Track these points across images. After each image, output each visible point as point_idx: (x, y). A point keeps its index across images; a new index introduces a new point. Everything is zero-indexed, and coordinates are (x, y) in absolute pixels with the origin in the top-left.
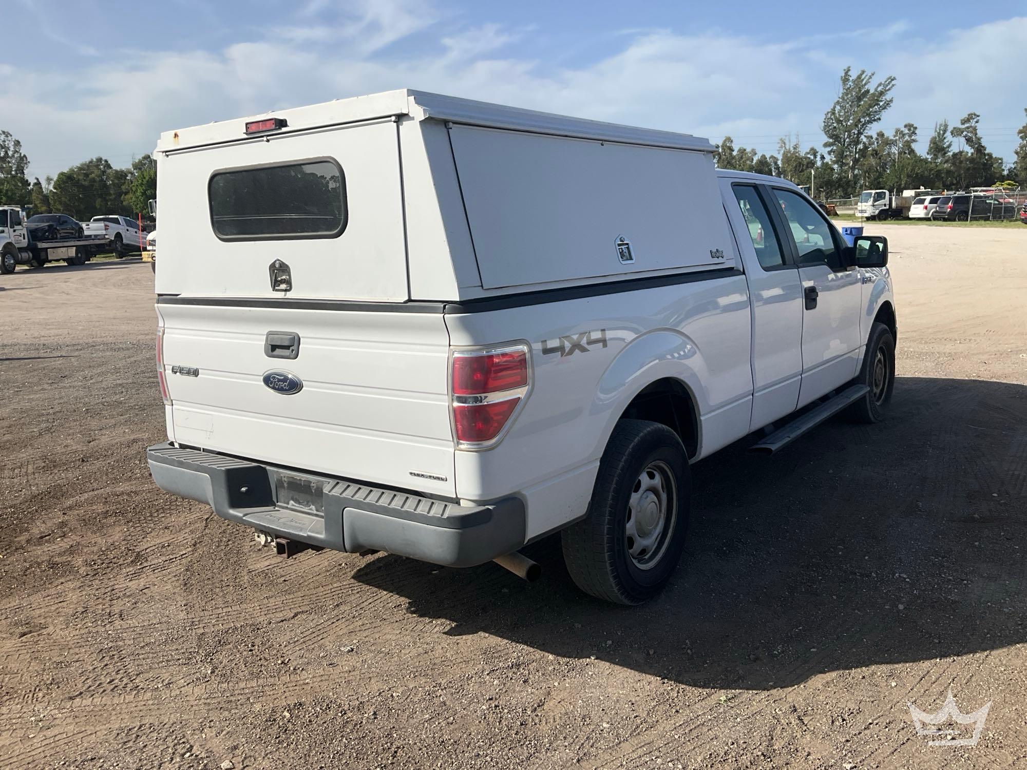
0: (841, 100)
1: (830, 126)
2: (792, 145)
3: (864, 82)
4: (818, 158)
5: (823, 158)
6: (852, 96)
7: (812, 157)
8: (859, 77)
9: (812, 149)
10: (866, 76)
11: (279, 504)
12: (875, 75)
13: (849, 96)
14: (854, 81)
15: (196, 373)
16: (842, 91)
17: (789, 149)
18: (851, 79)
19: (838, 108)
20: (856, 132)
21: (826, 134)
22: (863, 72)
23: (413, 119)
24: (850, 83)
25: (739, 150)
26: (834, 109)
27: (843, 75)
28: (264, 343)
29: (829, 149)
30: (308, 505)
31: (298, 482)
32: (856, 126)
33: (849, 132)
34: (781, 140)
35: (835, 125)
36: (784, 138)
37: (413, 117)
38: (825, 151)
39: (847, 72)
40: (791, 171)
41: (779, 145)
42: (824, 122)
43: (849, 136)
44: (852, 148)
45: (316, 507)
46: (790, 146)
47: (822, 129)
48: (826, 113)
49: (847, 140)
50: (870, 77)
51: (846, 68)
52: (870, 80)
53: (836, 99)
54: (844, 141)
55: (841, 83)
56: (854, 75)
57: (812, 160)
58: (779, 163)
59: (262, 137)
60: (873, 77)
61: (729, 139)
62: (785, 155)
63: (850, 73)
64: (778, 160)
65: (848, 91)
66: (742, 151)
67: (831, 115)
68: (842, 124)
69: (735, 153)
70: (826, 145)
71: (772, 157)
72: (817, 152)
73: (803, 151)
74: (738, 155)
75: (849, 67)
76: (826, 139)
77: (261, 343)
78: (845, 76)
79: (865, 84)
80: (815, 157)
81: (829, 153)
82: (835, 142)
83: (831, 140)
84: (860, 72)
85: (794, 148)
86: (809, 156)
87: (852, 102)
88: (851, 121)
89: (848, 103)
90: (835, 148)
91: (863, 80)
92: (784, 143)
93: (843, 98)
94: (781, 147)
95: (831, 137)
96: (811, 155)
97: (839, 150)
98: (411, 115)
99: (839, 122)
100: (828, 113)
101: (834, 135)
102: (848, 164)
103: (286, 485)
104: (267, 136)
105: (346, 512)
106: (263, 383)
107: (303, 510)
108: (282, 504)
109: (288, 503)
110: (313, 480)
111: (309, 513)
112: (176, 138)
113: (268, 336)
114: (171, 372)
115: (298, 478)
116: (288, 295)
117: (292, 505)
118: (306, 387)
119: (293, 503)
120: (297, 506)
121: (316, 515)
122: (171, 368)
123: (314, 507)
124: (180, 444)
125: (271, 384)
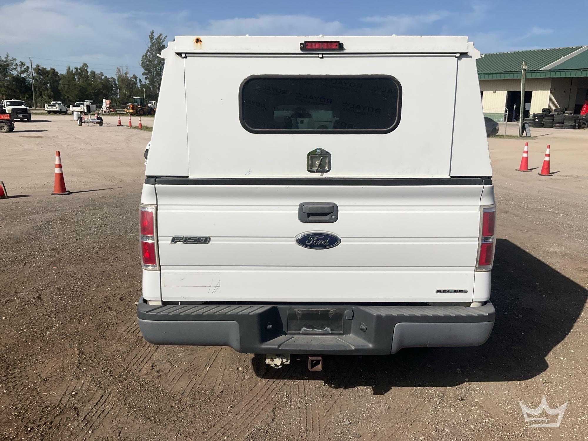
0: (150, 49)
1: (145, 63)
2: (124, 72)
3: (161, 41)
4: (138, 81)
5: (140, 81)
6: (156, 47)
7: (134, 80)
8: (159, 37)
9: (134, 75)
10: (162, 37)
11: (289, 332)
12: (167, 37)
13: (154, 47)
14: (156, 39)
15: (206, 240)
16: (150, 44)
17: (123, 75)
18: (155, 38)
19: (149, 53)
20: (159, 68)
21: (143, 68)
22: (161, 35)
23: (471, 57)
24: (154, 40)
25: (91, 72)
26: (146, 54)
27: (150, 35)
28: (297, 212)
29: (146, 76)
30: (322, 327)
31: (315, 313)
32: (159, 64)
33: (156, 68)
34: (118, 68)
35: (148, 63)
36: (119, 67)
37: (472, 56)
38: (143, 78)
39: (152, 33)
40: (125, 87)
41: (116, 71)
42: (142, 61)
43: (156, 70)
44: (158, 77)
45: (330, 328)
46: (123, 73)
47: (141, 64)
48: (142, 55)
49: (155, 72)
50: (165, 38)
51: (151, 31)
52: (165, 40)
53: (147, 48)
54: (154, 73)
55: (149, 39)
56: (156, 36)
57: (135, 82)
58: (117, 82)
59: (318, 54)
60: (166, 38)
61: (85, 65)
62: (119, 77)
63: (154, 34)
64: (115, 80)
65: (153, 45)
66: (93, 73)
67: (145, 57)
68: (151, 63)
69: (89, 74)
70: (143, 74)
71: (112, 78)
72: (137, 78)
73: (130, 76)
74: (90, 75)
75: (153, 31)
76: (143, 71)
77: (296, 211)
78: (151, 36)
79: (163, 42)
80: (136, 80)
81: (146, 78)
82: (148, 72)
83: (146, 72)
84: (159, 35)
85: (126, 74)
86: (133, 79)
87: (156, 51)
88: (156, 62)
89: (154, 51)
90: (149, 76)
91: (161, 39)
92: (120, 71)
93: (150, 48)
94: (118, 73)
95: (146, 70)
96: (134, 79)
97: (151, 78)
98: (469, 54)
99: (150, 61)
100: (143, 55)
101: (148, 69)
102: (157, 86)
103: (299, 317)
104: (323, 54)
105: (398, 326)
106: (295, 243)
107: (317, 332)
108: (293, 332)
109: (300, 330)
110: (331, 309)
111: (323, 334)
112: (199, 43)
113: (302, 207)
114: (170, 242)
115: (315, 310)
116: (326, 175)
117: (305, 330)
118: (343, 242)
119: (306, 329)
120: (311, 331)
121: (332, 334)
122: (171, 238)
123: (329, 328)
124: (181, 302)
125: (308, 242)
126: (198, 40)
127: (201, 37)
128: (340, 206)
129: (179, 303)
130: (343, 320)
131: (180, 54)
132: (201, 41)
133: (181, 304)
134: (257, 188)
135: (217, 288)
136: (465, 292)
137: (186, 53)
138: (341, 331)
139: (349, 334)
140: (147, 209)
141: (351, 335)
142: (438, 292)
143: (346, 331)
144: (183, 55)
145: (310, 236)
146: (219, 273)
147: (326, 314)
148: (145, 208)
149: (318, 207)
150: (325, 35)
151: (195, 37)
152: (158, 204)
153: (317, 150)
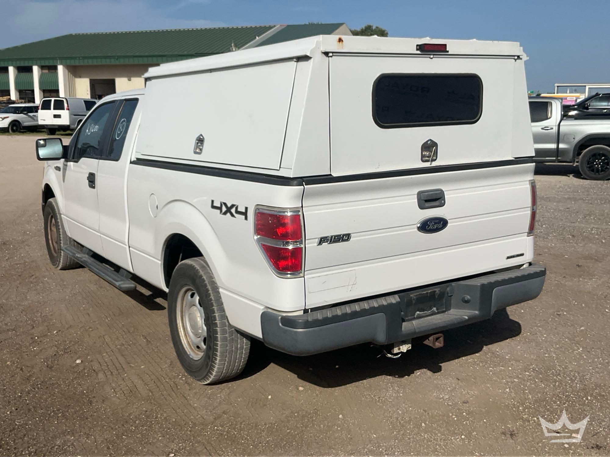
11: (407, 318)
15: (348, 237)
23: (521, 59)
28: (416, 200)
31: (425, 295)
45: (437, 308)
59: (430, 55)
103: (414, 302)
104: (434, 55)
105: (496, 291)
106: (416, 230)
107: (428, 314)
108: (409, 318)
109: (414, 315)
110: (437, 290)
111: (432, 315)
112: (341, 43)
113: (419, 194)
114: (316, 244)
115: (425, 292)
116: (434, 164)
117: (418, 314)
118: (450, 223)
119: (418, 312)
120: (422, 314)
121: (438, 313)
122: (317, 241)
123: (435, 308)
124: (311, 309)
125: (428, 227)
126: (340, 40)
127: (343, 37)
128: (445, 191)
129: (310, 310)
130: (445, 298)
131: (326, 54)
132: (342, 41)
133: (311, 311)
134: (388, 180)
135: (354, 285)
136: (522, 255)
137: (333, 53)
138: (444, 308)
139: (450, 310)
140: (286, 213)
141: (452, 310)
142: (508, 258)
143: (448, 308)
144: (331, 54)
145: (428, 221)
146: (355, 270)
147: (433, 295)
148: (284, 212)
149: (433, 194)
150: (432, 37)
151: (337, 37)
152: (303, 206)
153: (428, 141)
